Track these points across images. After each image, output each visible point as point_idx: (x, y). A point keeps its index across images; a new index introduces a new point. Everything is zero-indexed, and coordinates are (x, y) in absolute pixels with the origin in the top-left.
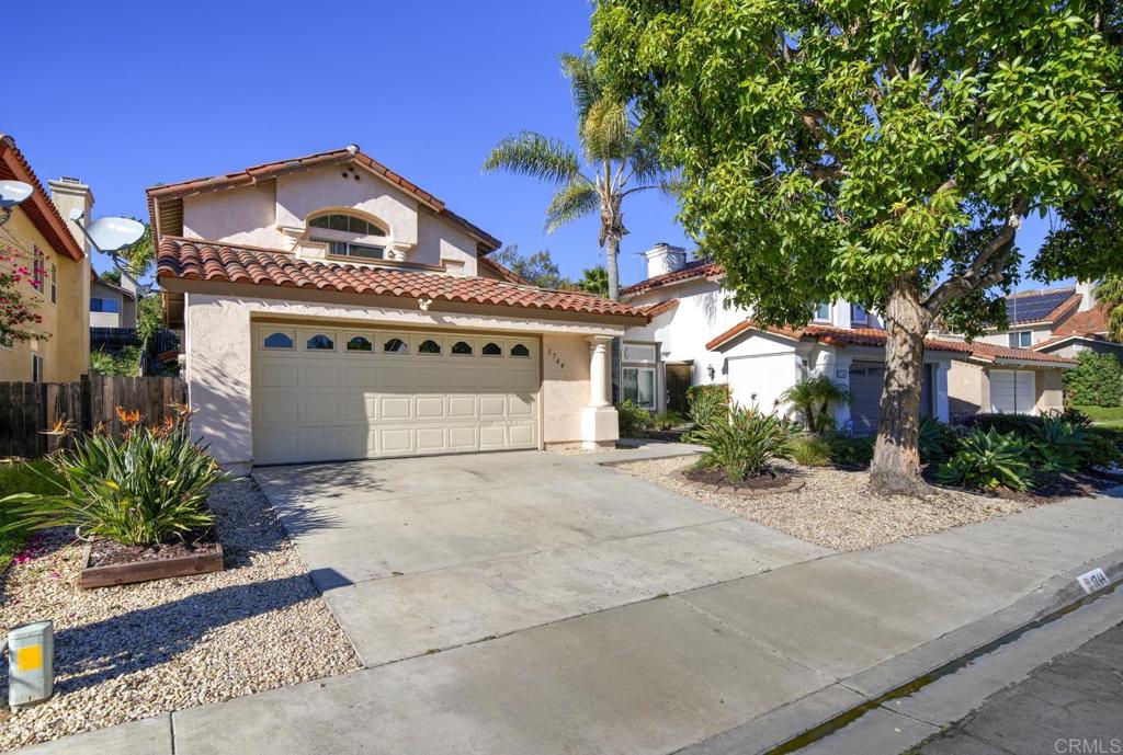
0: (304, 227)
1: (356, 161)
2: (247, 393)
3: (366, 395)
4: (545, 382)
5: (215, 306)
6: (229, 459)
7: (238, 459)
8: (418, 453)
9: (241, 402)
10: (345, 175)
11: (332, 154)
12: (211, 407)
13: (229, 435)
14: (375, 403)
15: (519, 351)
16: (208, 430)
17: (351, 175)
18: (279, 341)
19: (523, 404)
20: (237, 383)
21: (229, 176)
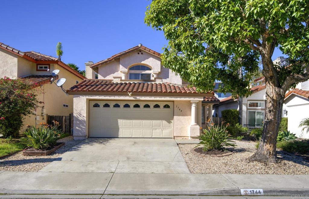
0: (127, 70)
1: (141, 49)
2: (85, 119)
3: (118, 120)
4: (174, 117)
5: (79, 98)
6: (81, 135)
7: (83, 135)
8: (133, 137)
9: (84, 121)
10: (138, 53)
11: (134, 48)
12: (78, 122)
13: (81, 129)
14: (121, 122)
15: (167, 106)
16: (77, 128)
17: (140, 53)
18: (96, 106)
19: (168, 123)
20: (83, 117)
21: (108, 59)
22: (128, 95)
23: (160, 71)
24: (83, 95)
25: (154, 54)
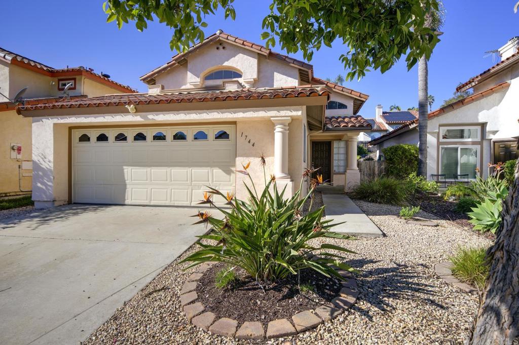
0: (199, 81)
1: (221, 38)
2: (52, 169)
3: (125, 167)
4: (237, 159)
5: (41, 122)
6: (46, 200)
7: (49, 200)
8: (152, 204)
9: (50, 170)
10: (218, 48)
12: (41, 173)
13: (46, 188)
14: (130, 173)
15: (223, 135)
16: (39, 185)
17: (221, 47)
18: (85, 138)
20: (49, 162)
22: (127, 112)
23: (255, 76)
24: (47, 117)
25: (243, 46)
